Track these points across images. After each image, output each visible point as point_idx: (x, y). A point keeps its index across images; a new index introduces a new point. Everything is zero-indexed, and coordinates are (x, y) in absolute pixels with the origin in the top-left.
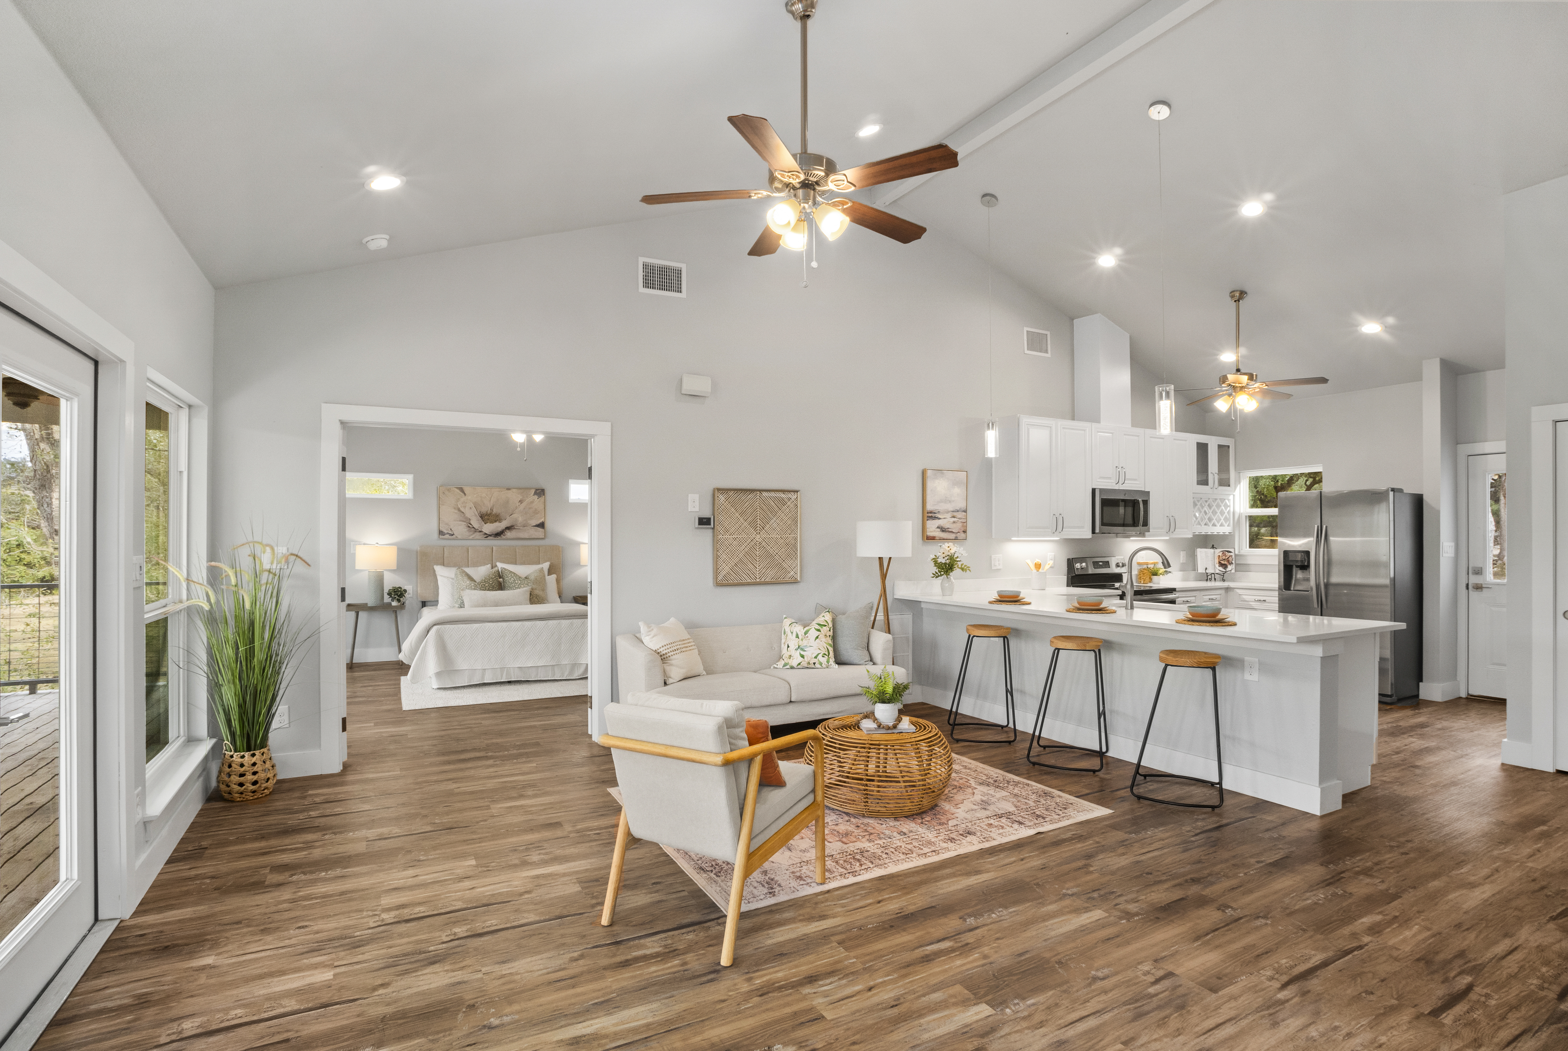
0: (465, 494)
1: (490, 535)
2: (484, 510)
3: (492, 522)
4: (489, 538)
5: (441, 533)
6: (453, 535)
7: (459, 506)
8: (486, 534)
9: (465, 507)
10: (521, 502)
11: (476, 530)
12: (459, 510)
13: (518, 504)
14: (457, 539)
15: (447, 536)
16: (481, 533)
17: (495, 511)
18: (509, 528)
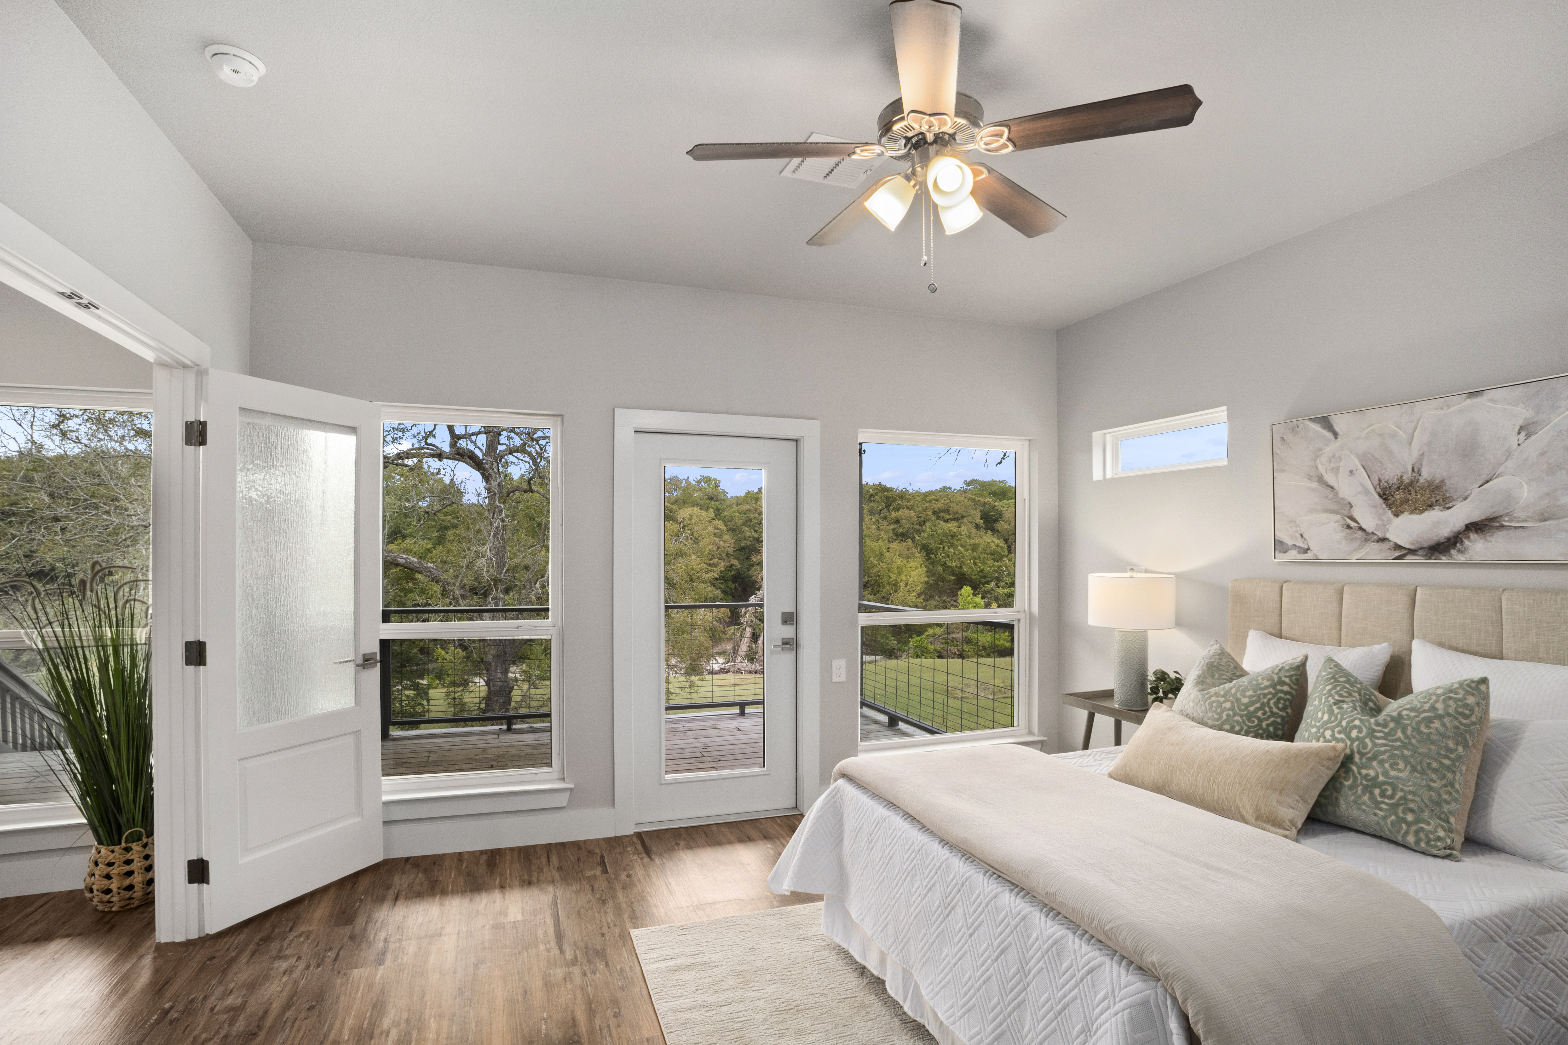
0: (1335, 435)
1: (1412, 552)
2: (1391, 473)
3: (1418, 510)
4: (1410, 559)
5: (1279, 546)
6: (1306, 550)
7: (1322, 470)
8: (1398, 547)
9: (1336, 471)
10: (1527, 429)
11: (1367, 536)
12: (1321, 480)
13: (1513, 440)
14: (1317, 563)
15: (1293, 554)
16: (1386, 545)
17: (1426, 474)
18: (1478, 527)
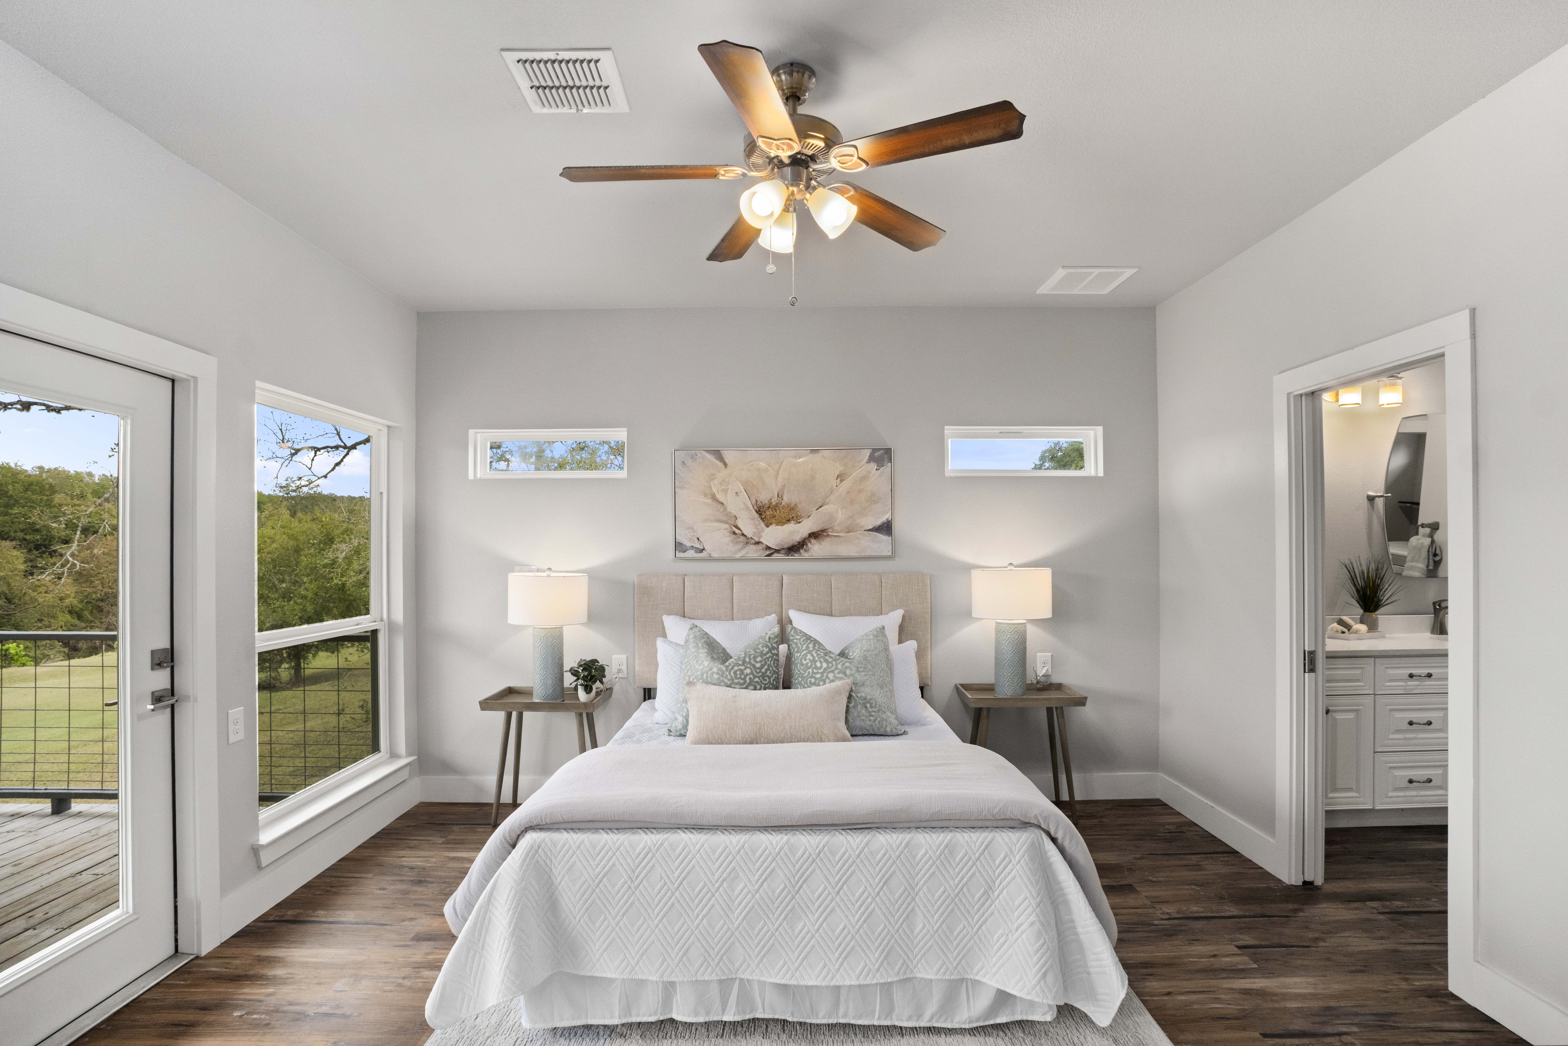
0: (725, 464)
1: (777, 551)
2: (764, 497)
3: (781, 523)
4: (776, 556)
5: (679, 546)
6: (702, 551)
7: (714, 490)
8: (768, 548)
9: (725, 491)
10: (841, 477)
11: (748, 541)
12: (714, 498)
13: (834, 482)
14: (710, 559)
15: (691, 553)
16: (760, 547)
17: (786, 499)
18: (815, 535)
